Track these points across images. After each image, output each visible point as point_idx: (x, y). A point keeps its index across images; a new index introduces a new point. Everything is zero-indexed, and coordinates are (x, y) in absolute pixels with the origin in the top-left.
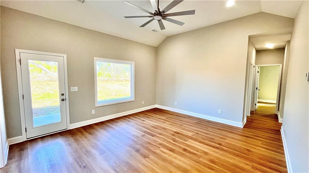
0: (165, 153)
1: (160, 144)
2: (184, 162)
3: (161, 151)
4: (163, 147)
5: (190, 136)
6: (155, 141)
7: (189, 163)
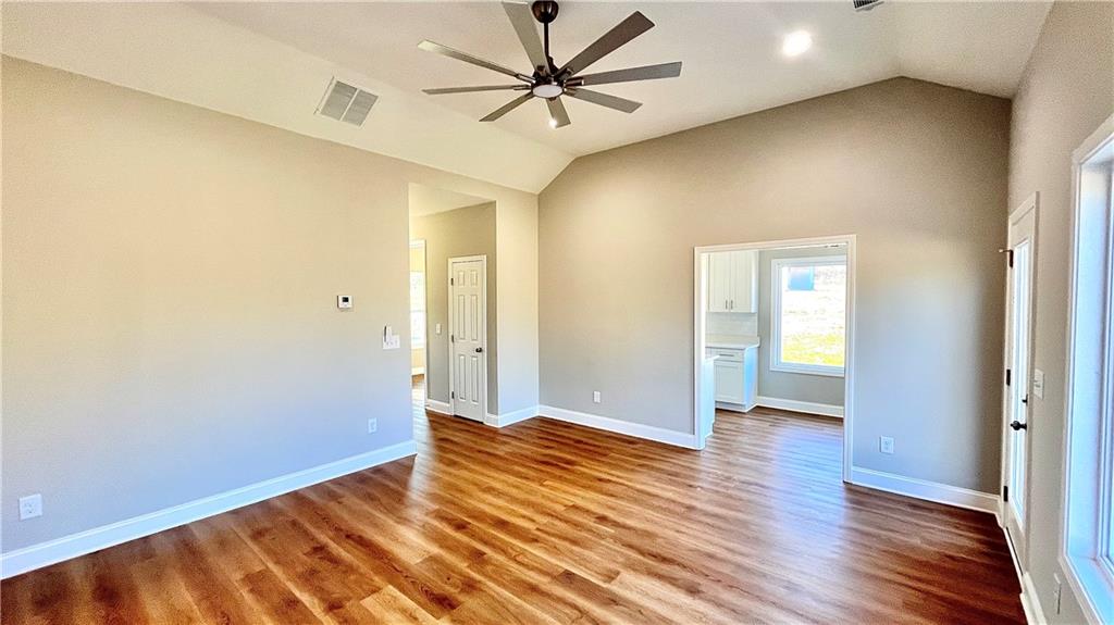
0: (524, 517)
1: (535, 540)
2: (483, 501)
3: (533, 521)
4: (527, 531)
5: (391, 589)
6: (555, 550)
7: (473, 502)
